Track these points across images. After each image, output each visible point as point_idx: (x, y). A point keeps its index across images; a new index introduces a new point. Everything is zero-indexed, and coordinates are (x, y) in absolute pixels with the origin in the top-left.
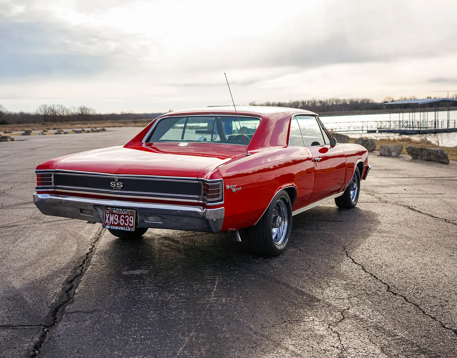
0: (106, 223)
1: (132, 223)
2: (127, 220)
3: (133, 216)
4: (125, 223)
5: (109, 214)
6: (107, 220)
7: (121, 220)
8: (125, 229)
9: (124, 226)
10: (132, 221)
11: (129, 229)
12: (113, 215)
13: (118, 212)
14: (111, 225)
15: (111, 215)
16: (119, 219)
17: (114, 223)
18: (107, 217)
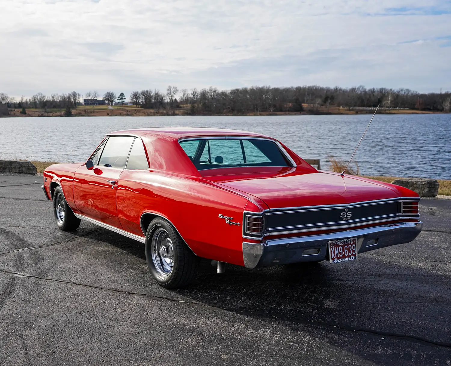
0: (332, 257)
3: (355, 244)
4: (349, 253)
6: (333, 254)
7: (345, 251)
10: (355, 249)
12: (338, 248)
13: (342, 243)
14: (337, 258)
15: (335, 248)
17: (339, 256)
18: (333, 251)
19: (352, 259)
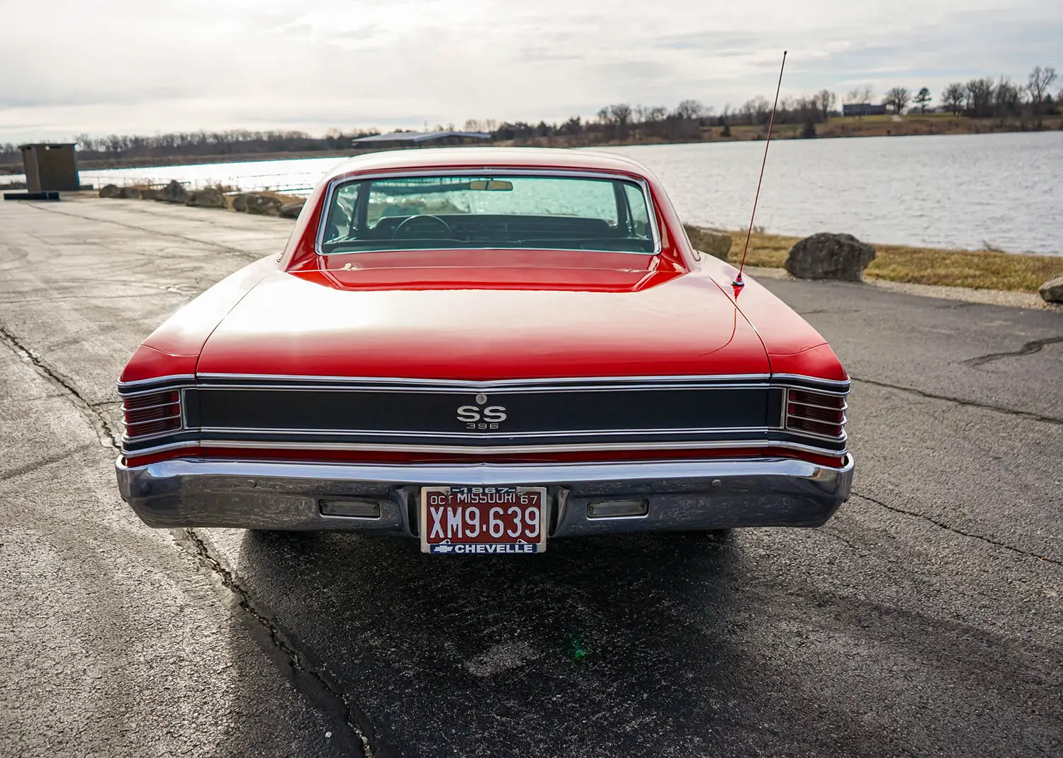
0: (433, 536)
1: (537, 527)
2: (517, 521)
3: (538, 506)
4: (509, 532)
5: (441, 509)
6: (437, 527)
7: (492, 522)
8: (512, 548)
9: (505, 539)
10: (536, 522)
11: (528, 549)
12: (460, 510)
13: (480, 498)
14: (455, 540)
15: (450, 509)
16: (484, 520)
17: (464, 533)
18: (437, 517)
19: (517, 550)
